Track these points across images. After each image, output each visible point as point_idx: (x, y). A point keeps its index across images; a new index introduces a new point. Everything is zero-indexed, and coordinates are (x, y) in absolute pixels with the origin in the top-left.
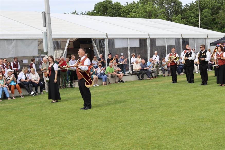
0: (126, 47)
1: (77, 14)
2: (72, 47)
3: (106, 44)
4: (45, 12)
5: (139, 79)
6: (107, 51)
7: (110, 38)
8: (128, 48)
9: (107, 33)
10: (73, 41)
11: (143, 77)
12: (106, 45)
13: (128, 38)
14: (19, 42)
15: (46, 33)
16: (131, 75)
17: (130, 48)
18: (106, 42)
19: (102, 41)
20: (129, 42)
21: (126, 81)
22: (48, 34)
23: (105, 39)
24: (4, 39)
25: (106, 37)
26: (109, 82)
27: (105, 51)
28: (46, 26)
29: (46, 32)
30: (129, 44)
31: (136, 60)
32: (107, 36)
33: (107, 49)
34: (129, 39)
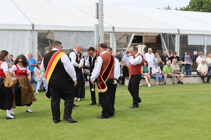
0: (202, 44)
1: (170, 9)
2: (154, 42)
3: (177, 40)
4: (98, 4)
5: (204, 82)
6: (177, 48)
7: (182, 34)
8: (204, 46)
9: (179, 29)
10: (156, 36)
11: (209, 80)
12: (177, 42)
13: (204, 35)
14: (80, 34)
15: (97, 26)
16: (195, 76)
17: (207, 46)
18: (178, 38)
19: (173, 37)
20: (206, 39)
21: (187, 82)
22: (100, 26)
23: (176, 35)
24: (65, 31)
25: (177, 32)
26: (165, 83)
27: (175, 47)
28: (98, 18)
29: (98, 24)
30: (206, 42)
31: (202, 60)
32: (179, 32)
33: (177, 46)
34: (206, 36)
